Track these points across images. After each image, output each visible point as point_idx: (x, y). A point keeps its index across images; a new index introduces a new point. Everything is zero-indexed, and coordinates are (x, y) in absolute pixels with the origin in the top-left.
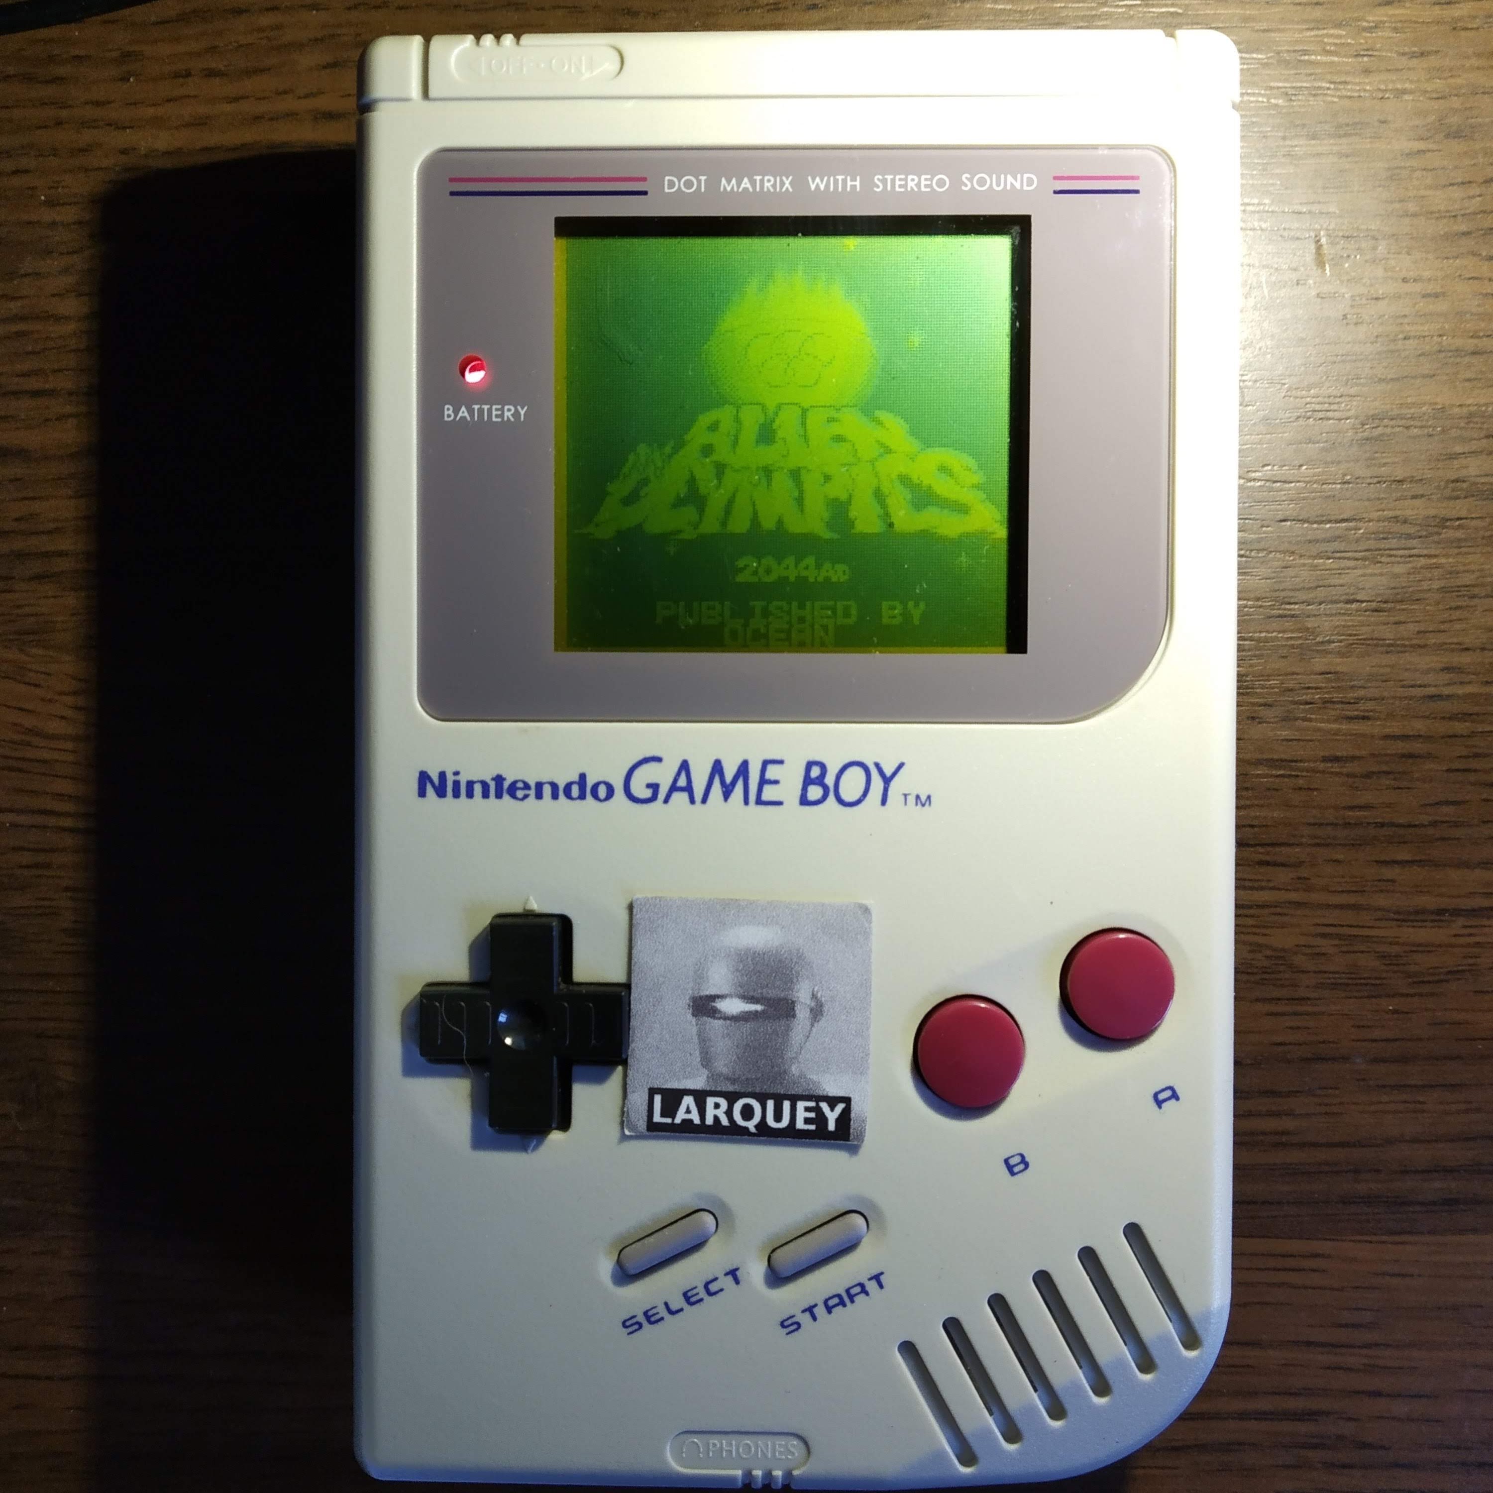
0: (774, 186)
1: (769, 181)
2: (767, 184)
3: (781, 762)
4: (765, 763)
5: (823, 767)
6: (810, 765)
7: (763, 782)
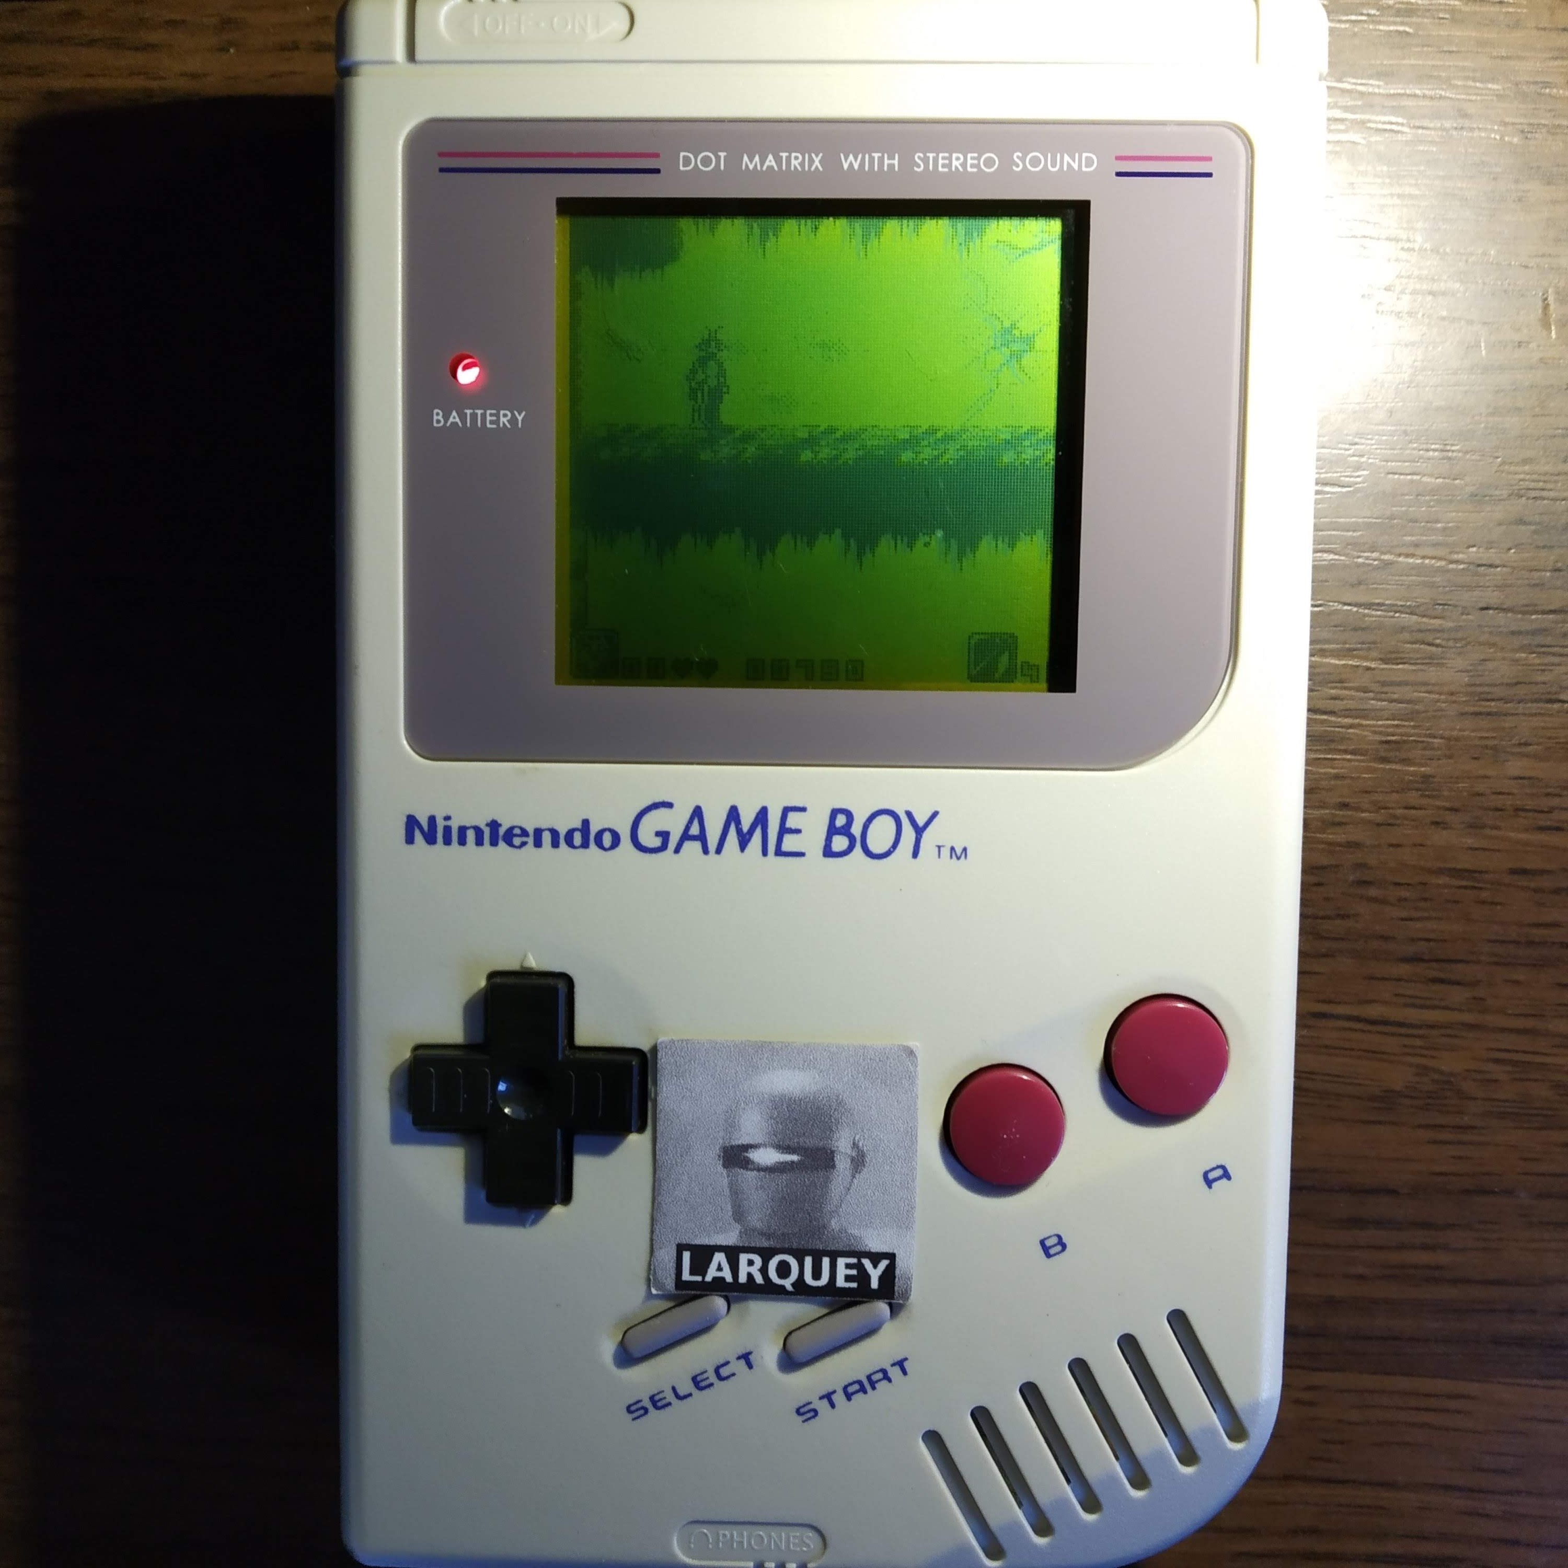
0: (802, 164)
1: (796, 158)
2: (794, 162)
3: (803, 809)
4: (786, 811)
5: (849, 815)
6: (835, 813)
7: (784, 830)
